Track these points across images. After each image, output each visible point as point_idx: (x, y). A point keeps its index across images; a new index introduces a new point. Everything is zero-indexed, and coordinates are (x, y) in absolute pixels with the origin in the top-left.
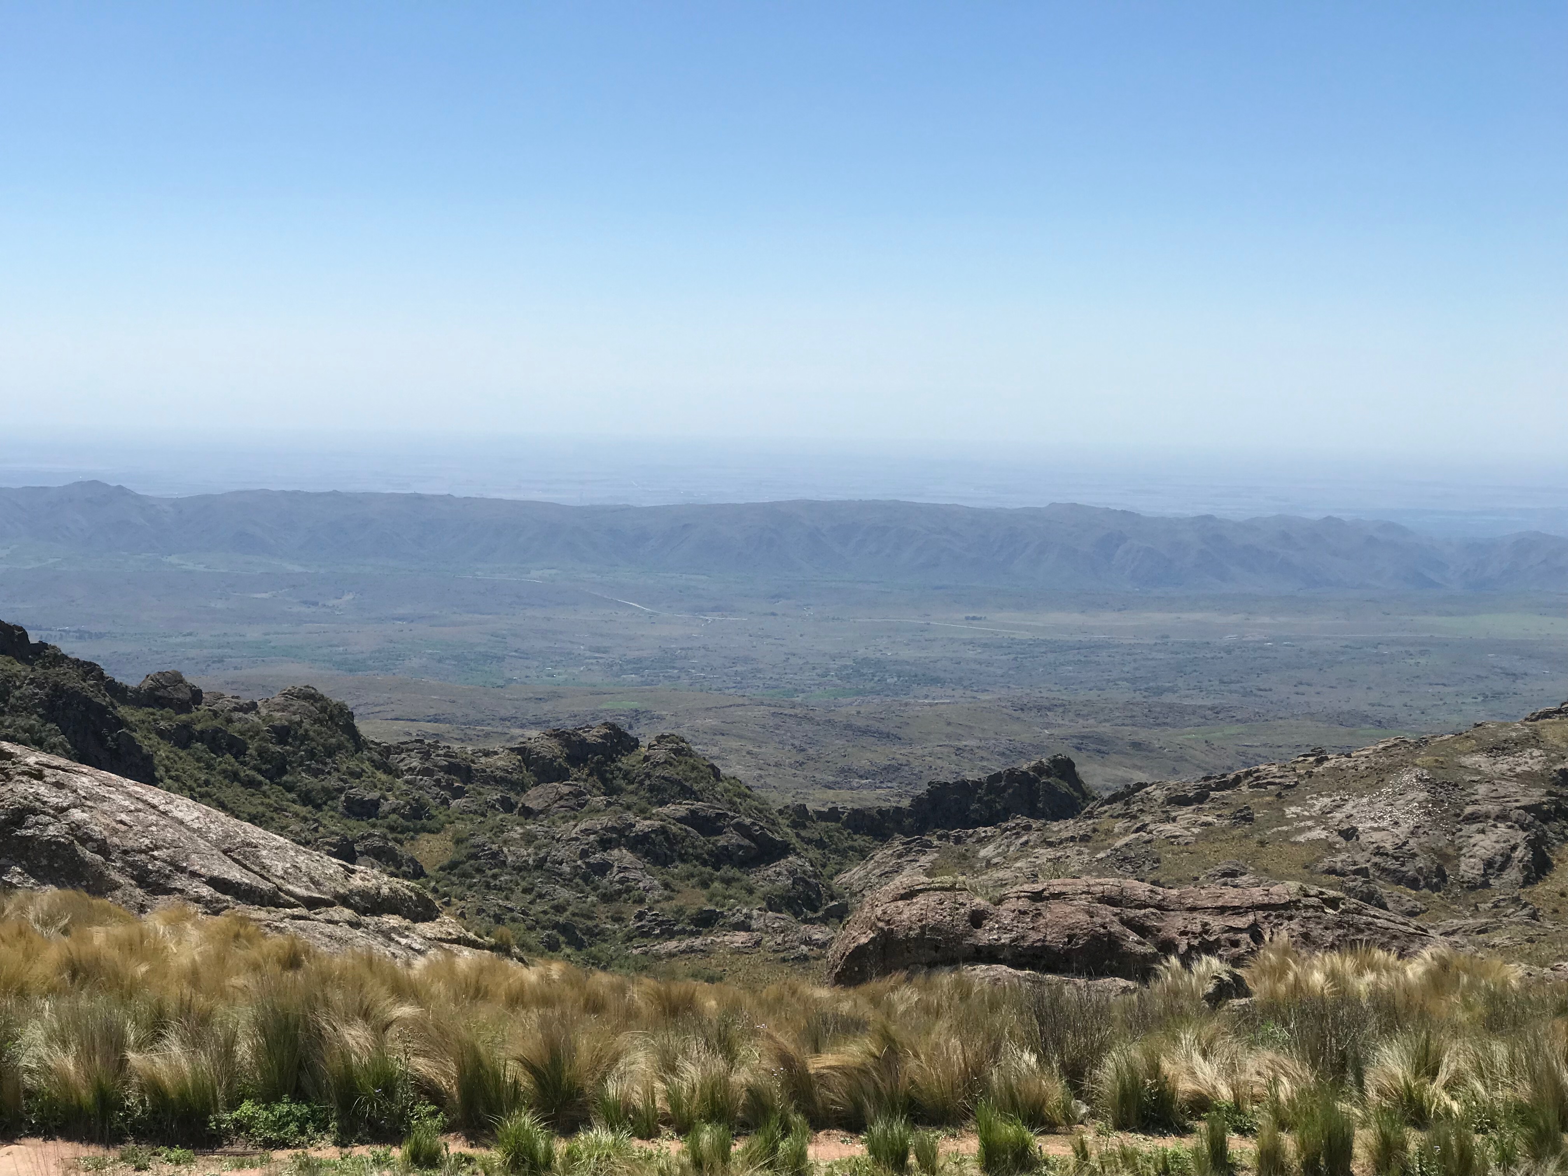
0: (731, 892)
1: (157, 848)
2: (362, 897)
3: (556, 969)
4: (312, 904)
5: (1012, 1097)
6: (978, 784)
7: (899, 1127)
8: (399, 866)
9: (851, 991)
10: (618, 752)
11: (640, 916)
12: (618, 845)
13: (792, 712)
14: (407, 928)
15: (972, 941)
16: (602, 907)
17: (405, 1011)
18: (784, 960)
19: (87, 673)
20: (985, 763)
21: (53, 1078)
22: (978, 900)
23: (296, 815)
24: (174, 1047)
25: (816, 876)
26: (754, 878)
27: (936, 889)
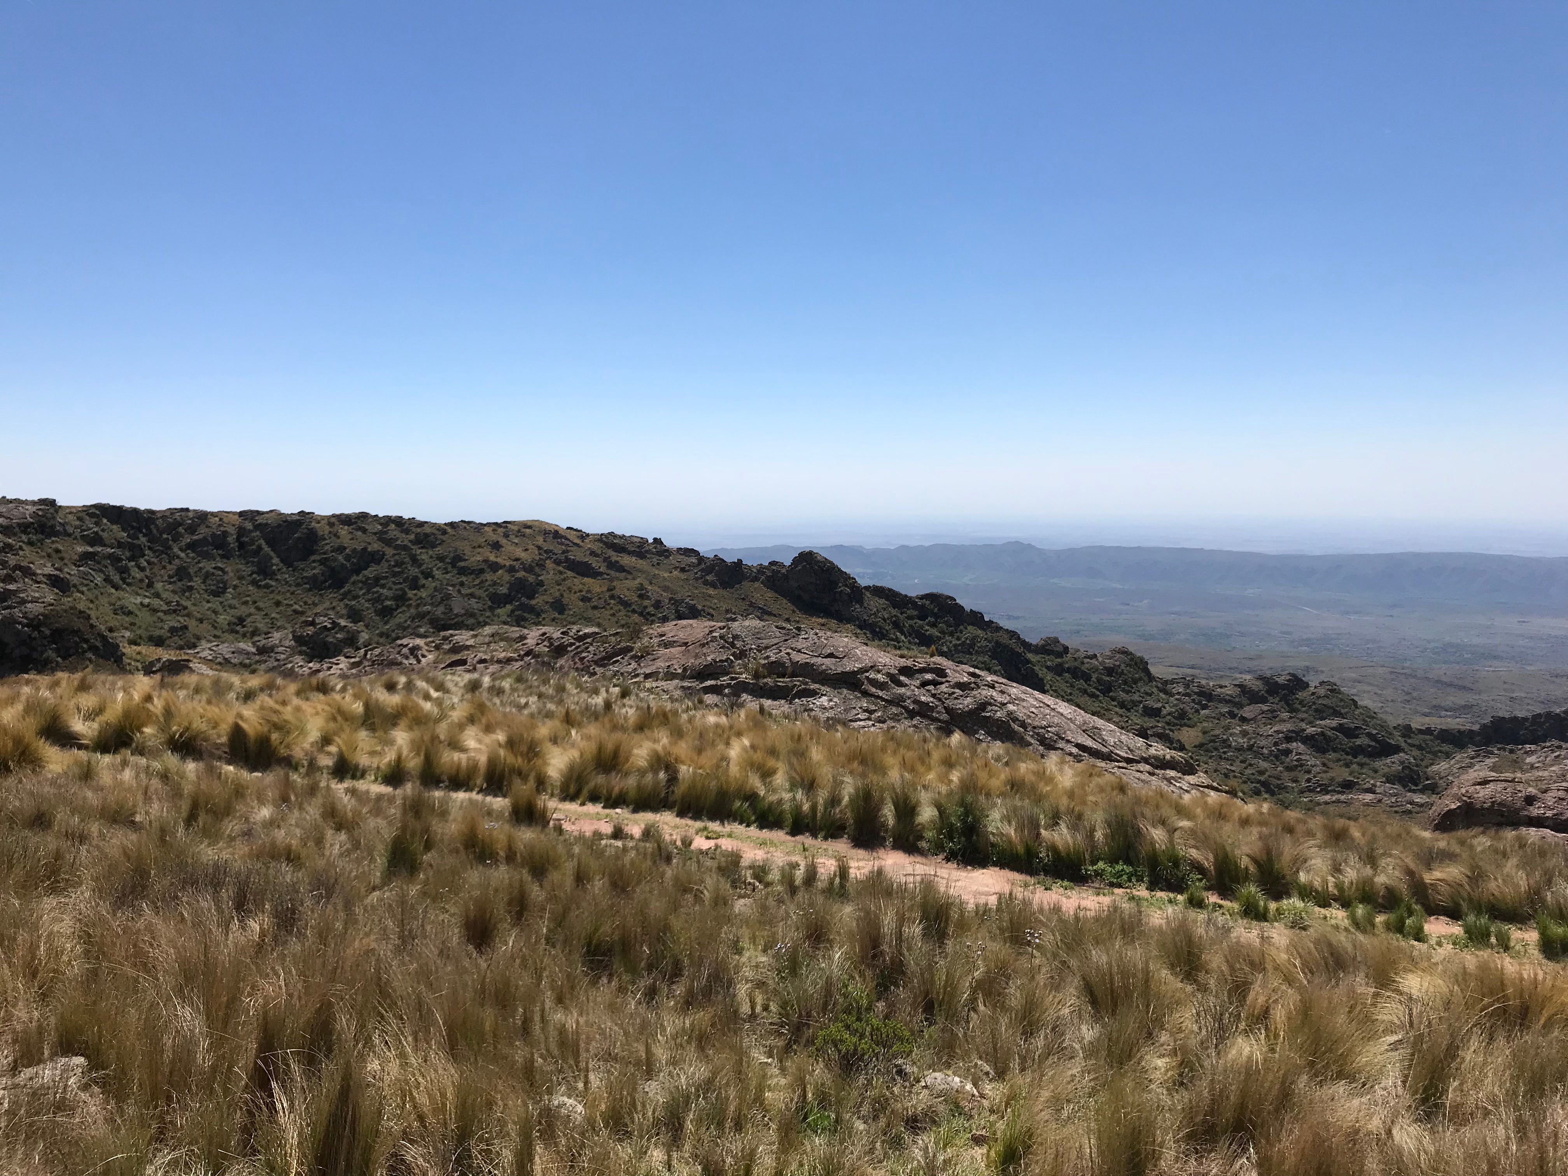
0: (1364, 771)
1: (1050, 726)
2: (1155, 760)
3: (1265, 807)
4: (1129, 761)
5: (1561, 909)
6: (1525, 719)
7: (1484, 920)
8: (1171, 743)
9: (1445, 835)
10: (1297, 690)
11: (1309, 780)
12: (1296, 741)
13: (1402, 671)
14: (1180, 778)
15: (1526, 813)
16: (1286, 774)
17: (1185, 823)
18: (1396, 812)
19: (1012, 636)
20: (1529, 707)
21: (1004, 839)
22: (1530, 789)
23: (1117, 713)
24: (1063, 828)
25: (1417, 766)
26: (1378, 764)
27: (1502, 781)
